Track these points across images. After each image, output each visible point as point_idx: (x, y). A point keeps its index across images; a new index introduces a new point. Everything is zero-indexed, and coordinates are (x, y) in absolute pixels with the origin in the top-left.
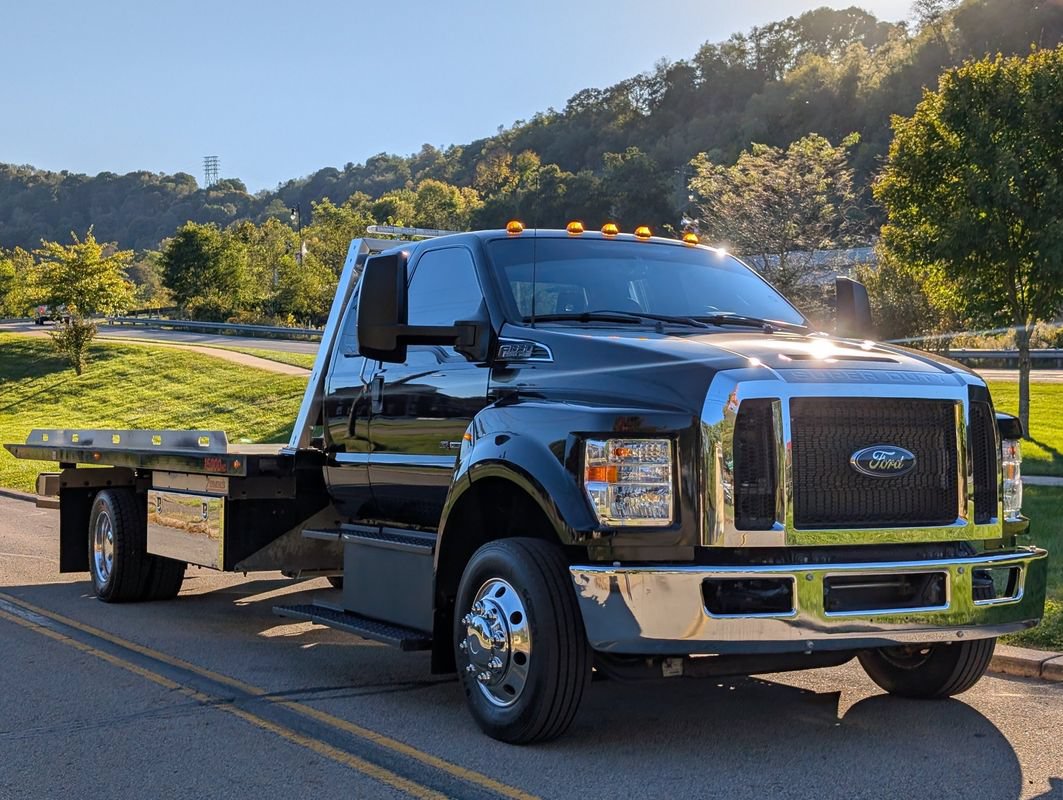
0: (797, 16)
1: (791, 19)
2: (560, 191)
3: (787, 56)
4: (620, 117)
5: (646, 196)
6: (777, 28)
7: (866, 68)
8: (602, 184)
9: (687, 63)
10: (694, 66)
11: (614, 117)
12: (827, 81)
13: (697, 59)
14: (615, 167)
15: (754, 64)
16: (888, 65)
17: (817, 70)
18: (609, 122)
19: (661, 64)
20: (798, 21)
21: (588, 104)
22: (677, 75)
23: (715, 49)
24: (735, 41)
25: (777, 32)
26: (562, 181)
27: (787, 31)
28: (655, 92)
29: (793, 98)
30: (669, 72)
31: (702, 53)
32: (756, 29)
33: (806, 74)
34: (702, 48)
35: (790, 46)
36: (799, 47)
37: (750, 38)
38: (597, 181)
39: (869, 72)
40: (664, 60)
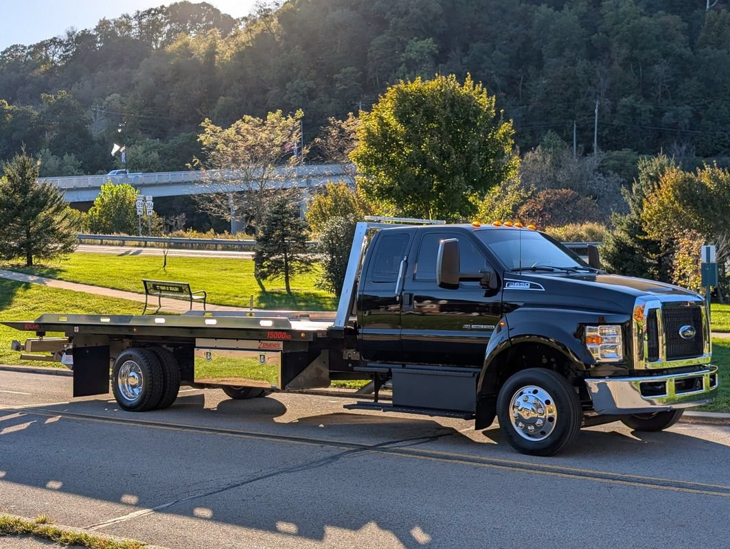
0: (167, 5)
1: (163, 7)
2: (8, 119)
3: (160, 32)
4: (42, 66)
5: (73, 125)
6: (153, 12)
7: (221, 46)
8: (40, 116)
9: (89, 31)
10: (95, 34)
11: (38, 66)
12: (195, 53)
13: (97, 29)
14: (49, 104)
15: (137, 36)
16: (236, 45)
17: (188, 45)
18: (34, 69)
19: (71, 31)
20: (168, 9)
21: (17, 55)
22: (83, 39)
23: (109, 23)
24: (124, 19)
25: (153, 15)
26: (10, 112)
27: (160, 15)
28: (67, 51)
29: (172, 63)
30: (78, 37)
31: (100, 25)
32: (138, 12)
33: (180, 47)
34: (100, 21)
35: (162, 25)
36: (168, 27)
37: (134, 18)
38: (36, 113)
39: (224, 49)
40: (72, 28)
